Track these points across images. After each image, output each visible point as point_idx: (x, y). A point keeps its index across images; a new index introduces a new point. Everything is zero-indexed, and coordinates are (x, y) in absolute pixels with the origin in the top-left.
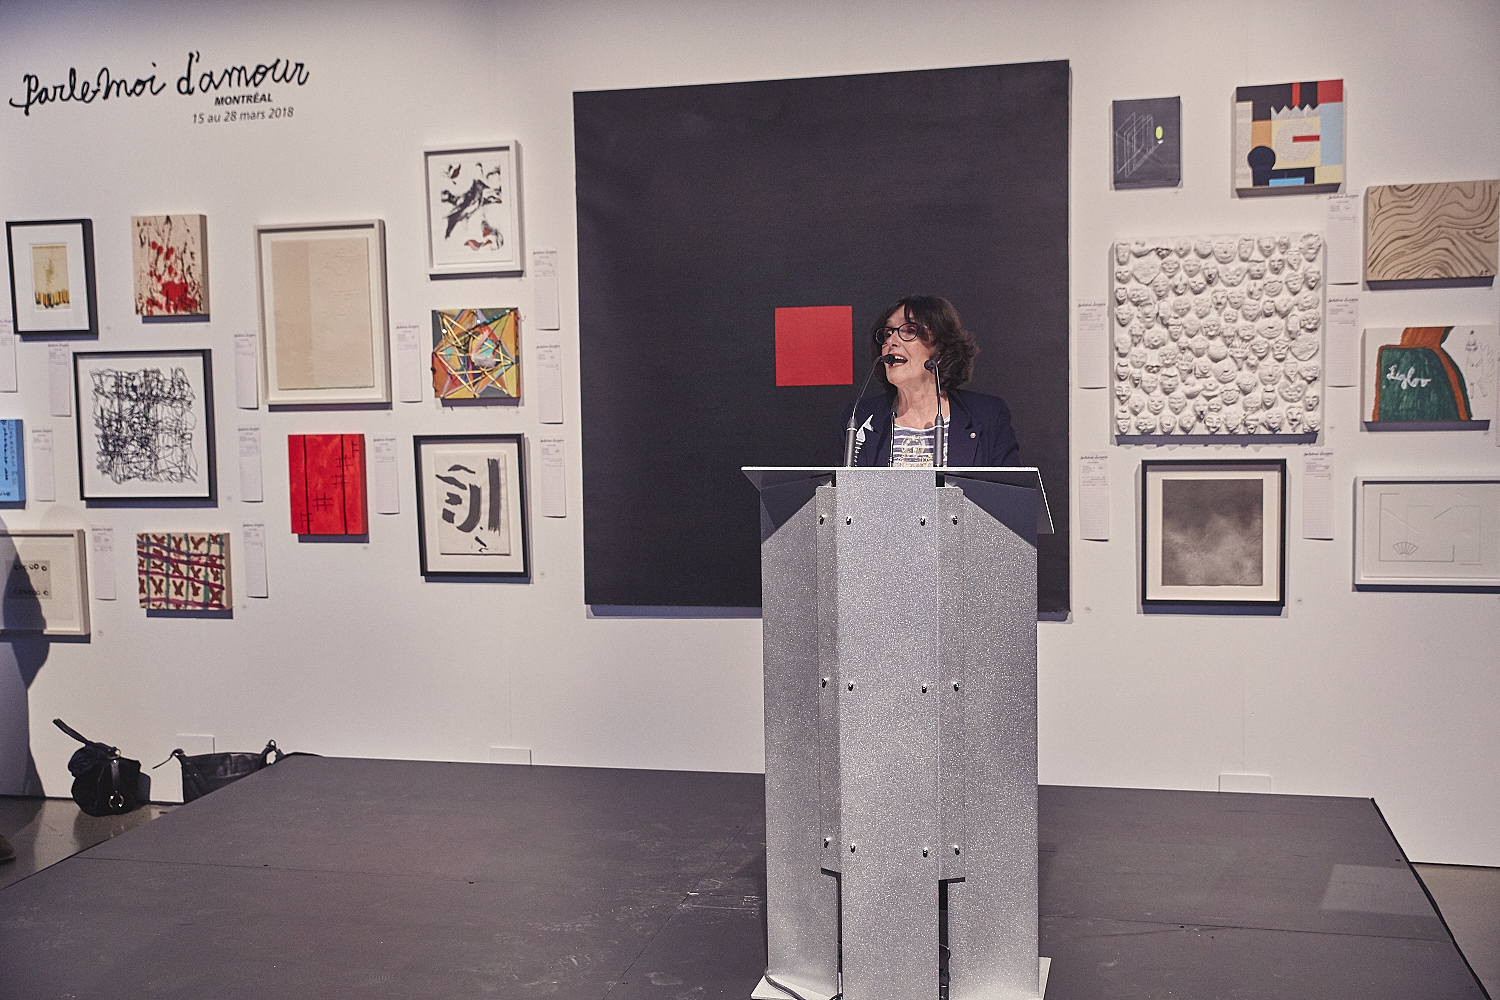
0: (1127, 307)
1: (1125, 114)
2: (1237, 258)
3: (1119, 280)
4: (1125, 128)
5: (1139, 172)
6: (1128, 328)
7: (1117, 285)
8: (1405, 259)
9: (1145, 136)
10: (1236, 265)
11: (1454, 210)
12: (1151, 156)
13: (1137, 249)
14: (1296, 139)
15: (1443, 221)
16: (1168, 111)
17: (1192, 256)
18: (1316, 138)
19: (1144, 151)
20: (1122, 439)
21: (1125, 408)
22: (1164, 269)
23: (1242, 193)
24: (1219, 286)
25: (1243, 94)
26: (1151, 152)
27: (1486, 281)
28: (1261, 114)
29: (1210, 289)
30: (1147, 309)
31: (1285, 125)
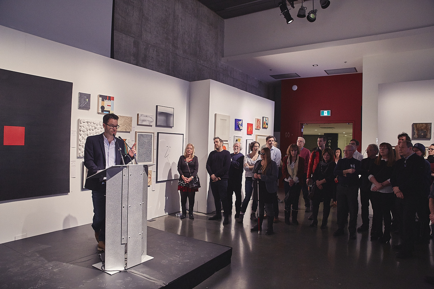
0: (82, 132)
1: (81, 95)
2: (99, 125)
3: (80, 126)
4: (82, 98)
5: (84, 107)
6: (81, 136)
7: (80, 128)
8: (121, 128)
9: (85, 100)
10: (99, 126)
11: (127, 121)
12: (86, 104)
13: (84, 121)
14: (108, 105)
15: (126, 122)
16: (88, 96)
17: (92, 124)
18: (110, 106)
19: (84, 103)
20: (78, 158)
21: (81, 151)
22: (88, 126)
23: (98, 113)
24: (96, 129)
25: (100, 96)
26: (86, 103)
27: (129, 132)
28: (103, 100)
29: (95, 130)
30: (85, 133)
31: (106, 103)
